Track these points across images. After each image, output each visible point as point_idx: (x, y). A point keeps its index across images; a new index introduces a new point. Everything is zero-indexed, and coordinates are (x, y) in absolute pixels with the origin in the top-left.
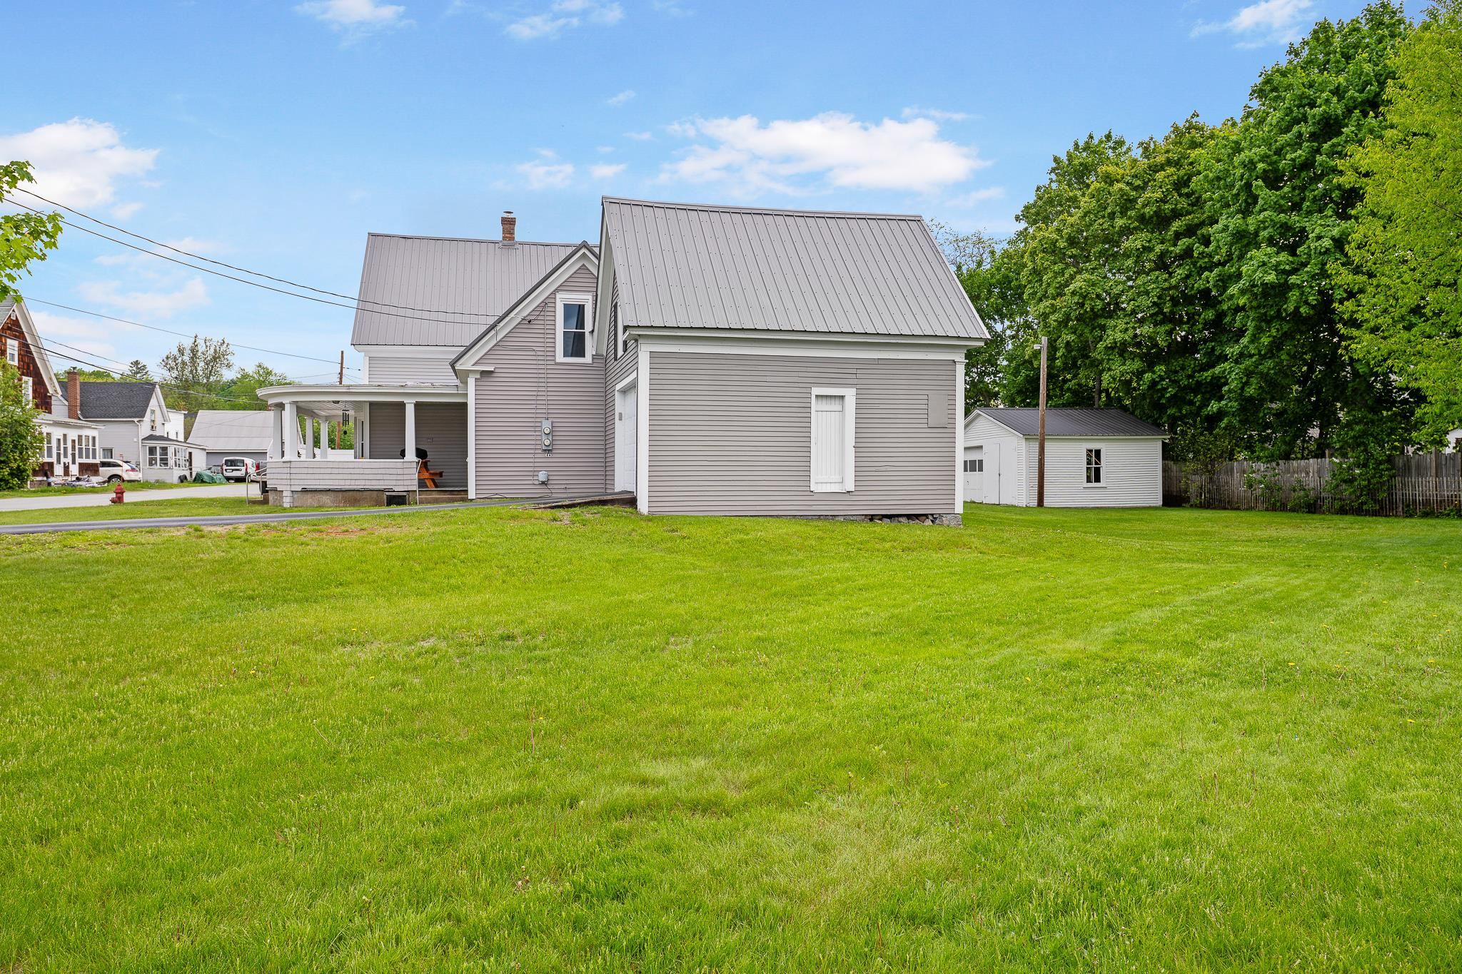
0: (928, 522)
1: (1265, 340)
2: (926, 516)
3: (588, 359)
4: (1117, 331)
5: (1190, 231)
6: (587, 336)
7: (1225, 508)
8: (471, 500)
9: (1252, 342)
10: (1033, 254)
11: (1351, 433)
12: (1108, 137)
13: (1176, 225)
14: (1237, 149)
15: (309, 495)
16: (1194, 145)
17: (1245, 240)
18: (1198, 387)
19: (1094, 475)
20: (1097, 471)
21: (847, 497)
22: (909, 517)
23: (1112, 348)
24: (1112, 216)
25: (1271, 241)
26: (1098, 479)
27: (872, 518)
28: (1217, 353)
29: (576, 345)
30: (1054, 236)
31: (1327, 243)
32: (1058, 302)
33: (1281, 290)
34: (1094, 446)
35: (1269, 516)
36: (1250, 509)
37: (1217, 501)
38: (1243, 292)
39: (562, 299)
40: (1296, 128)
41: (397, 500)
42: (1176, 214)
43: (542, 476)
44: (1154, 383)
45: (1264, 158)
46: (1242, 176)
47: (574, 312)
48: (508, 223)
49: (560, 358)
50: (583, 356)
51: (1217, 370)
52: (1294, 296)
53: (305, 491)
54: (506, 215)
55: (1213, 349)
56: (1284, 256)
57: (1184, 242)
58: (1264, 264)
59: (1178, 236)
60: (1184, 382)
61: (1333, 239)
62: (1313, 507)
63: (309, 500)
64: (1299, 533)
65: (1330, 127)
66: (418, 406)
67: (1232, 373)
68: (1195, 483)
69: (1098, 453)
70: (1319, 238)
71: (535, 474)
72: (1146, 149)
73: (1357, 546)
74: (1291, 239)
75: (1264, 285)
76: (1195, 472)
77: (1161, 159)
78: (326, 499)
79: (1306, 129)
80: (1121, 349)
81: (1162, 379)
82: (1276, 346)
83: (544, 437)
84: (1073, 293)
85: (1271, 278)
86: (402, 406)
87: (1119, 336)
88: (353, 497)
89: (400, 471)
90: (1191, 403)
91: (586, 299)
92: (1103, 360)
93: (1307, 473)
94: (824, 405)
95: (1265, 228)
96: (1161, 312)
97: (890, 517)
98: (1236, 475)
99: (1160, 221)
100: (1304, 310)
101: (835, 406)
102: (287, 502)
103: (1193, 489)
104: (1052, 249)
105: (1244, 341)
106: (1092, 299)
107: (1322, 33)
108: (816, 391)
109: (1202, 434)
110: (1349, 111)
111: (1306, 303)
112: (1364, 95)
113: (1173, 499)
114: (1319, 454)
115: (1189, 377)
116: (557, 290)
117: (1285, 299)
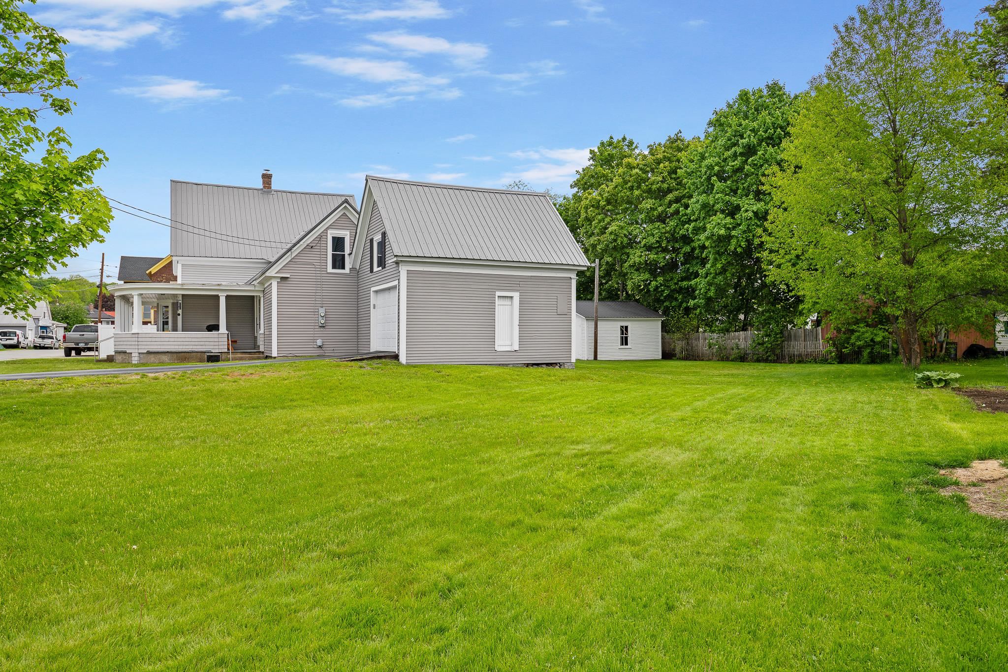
0: (557, 367)
1: (719, 266)
2: (556, 364)
3: (347, 270)
4: (636, 256)
5: (677, 200)
6: (347, 257)
7: (695, 360)
8: (275, 358)
9: (712, 266)
10: (586, 208)
11: (763, 318)
12: (624, 139)
13: (670, 197)
14: (703, 158)
15: (152, 356)
16: (679, 149)
17: (708, 210)
18: (680, 290)
19: (624, 341)
20: (626, 338)
21: (515, 354)
22: (548, 364)
23: (633, 266)
24: (631, 188)
25: (723, 212)
26: (626, 344)
27: (528, 365)
28: (691, 271)
29: (339, 262)
30: (599, 198)
31: (750, 214)
32: (601, 238)
33: (729, 238)
34: (624, 324)
35: (721, 364)
36: (709, 360)
37: (691, 356)
38: (707, 238)
39: (332, 233)
40: (733, 149)
41: (213, 358)
42: (670, 191)
43: (319, 343)
44: (657, 287)
45: (717, 164)
46: (706, 172)
47: (338, 243)
48: (267, 178)
49: (330, 269)
50: (343, 268)
51: (693, 282)
52: (734, 242)
53: (149, 353)
54: (265, 172)
55: (688, 269)
56: (729, 220)
57: (674, 206)
58: (719, 224)
59: (670, 204)
60: (673, 287)
61: (753, 211)
62: (742, 358)
63: (152, 358)
64: (740, 372)
65: (750, 151)
66: (228, 298)
67: (700, 283)
68: (679, 346)
69: (626, 328)
70: (747, 211)
71: (314, 341)
72: (651, 150)
73: (771, 377)
74: (733, 211)
75: (719, 236)
76: (679, 339)
77: (660, 156)
78: (165, 358)
79: (739, 150)
80: (638, 268)
81: (661, 285)
82: (724, 271)
83: (320, 319)
84: (611, 233)
85: (722, 232)
86: (217, 297)
87: (637, 260)
88: (182, 357)
89: (216, 340)
90: (676, 299)
91: (346, 234)
92: (627, 273)
93: (739, 340)
94: (502, 302)
95: (718, 203)
96: (660, 246)
97: (538, 365)
98: (701, 341)
99: (661, 194)
100: (739, 250)
101: (508, 302)
102: (135, 360)
103: (678, 350)
104: (596, 206)
105: (708, 266)
106: (622, 237)
107: (744, 97)
108: (498, 294)
109: (683, 317)
110: (760, 141)
111: (740, 246)
112: (767, 135)
113: (668, 355)
114: (744, 329)
115: (676, 284)
116: (328, 228)
117: (729, 243)
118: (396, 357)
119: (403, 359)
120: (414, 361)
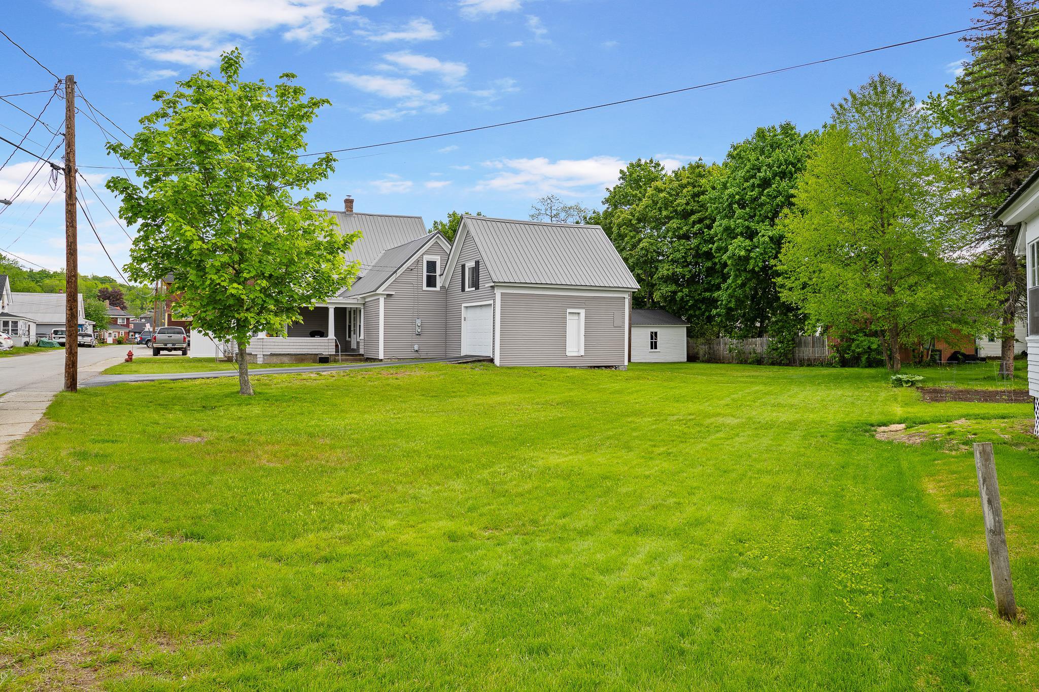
0: (613, 369)
1: (739, 282)
2: (612, 366)
3: (438, 288)
4: (664, 270)
5: (700, 221)
6: (438, 277)
7: (717, 363)
8: (381, 360)
9: (733, 282)
10: (619, 226)
11: (777, 327)
12: (651, 161)
13: (694, 218)
14: (725, 186)
15: (275, 357)
16: (700, 176)
17: (730, 233)
18: (704, 300)
19: (654, 345)
20: (656, 343)
21: (581, 358)
22: (606, 367)
23: (662, 278)
24: (660, 210)
25: (742, 234)
26: (656, 348)
27: (591, 367)
28: (712, 283)
29: (431, 282)
30: (630, 217)
31: (767, 239)
32: (633, 252)
33: (747, 259)
34: (654, 330)
35: (742, 367)
36: (729, 363)
37: (713, 359)
38: (729, 258)
39: (427, 258)
40: (752, 181)
41: (324, 360)
42: (693, 212)
43: (416, 348)
44: (682, 298)
45: (738, 193)
46: (728, 199)
47: (431, 266)
48: (349, 202)
49: (425, 288)
50: (435, 286)
51: (716, 295)
52: (752, 262)
53: (272, 355)
54: (347, 198)
55: (710, 281)
56: (748, 242)
57: (697, 226)
58: (740, 246)
59: (694, 223)
60: (697, 297)
61: (769, 237)
62: (759, 362)
63: (275, 359)
65: (766, 183)
66: (336, 309)
67: (722, 295)
68: (702, 349)
69: (656, 333)
70: (763, 236)
71: (412, 346)
72: (676, 174)
73: (785, 378)
74: (751, 234)
75: (740, 257)
76: (702, 344)
77: (684, 181)
78: (286, 359)
79: (757, 182)
80: (667, 280)
81: (687, 296)
82: (743, 285)
83: (417, 328)
84: (642, 249)
85: (743, 253)
86: (327, 309)
87: (665, 272)
88: (300, 358)
89: (327, 344)
90: (700, 309)
91: (437, 259)
92: (656, 284)
93: (756, 345)
94: (572, 317)
95: (738, 227)
96: (686, 261)
97: (598, 367)
98: (722, 346)
99: (686, 215)
100: (757, 269)
101: (576, 317)
102: (260, 360)
103: (701, 353)
104: (628, 223)
105: (729, 281)
106: (651, 252)
107: (761, 134)
108: (569, 310)
109: (706, 324)
110: (775, 175)
111: (758, 265)
112: (780, 170)
113: (692, 358)
114: (760, 336)
115: (700, 294)
116: (423, 254)
117: (748, 264)
118: (492, 360)
119: (497, 362)
120: (507, 363)
